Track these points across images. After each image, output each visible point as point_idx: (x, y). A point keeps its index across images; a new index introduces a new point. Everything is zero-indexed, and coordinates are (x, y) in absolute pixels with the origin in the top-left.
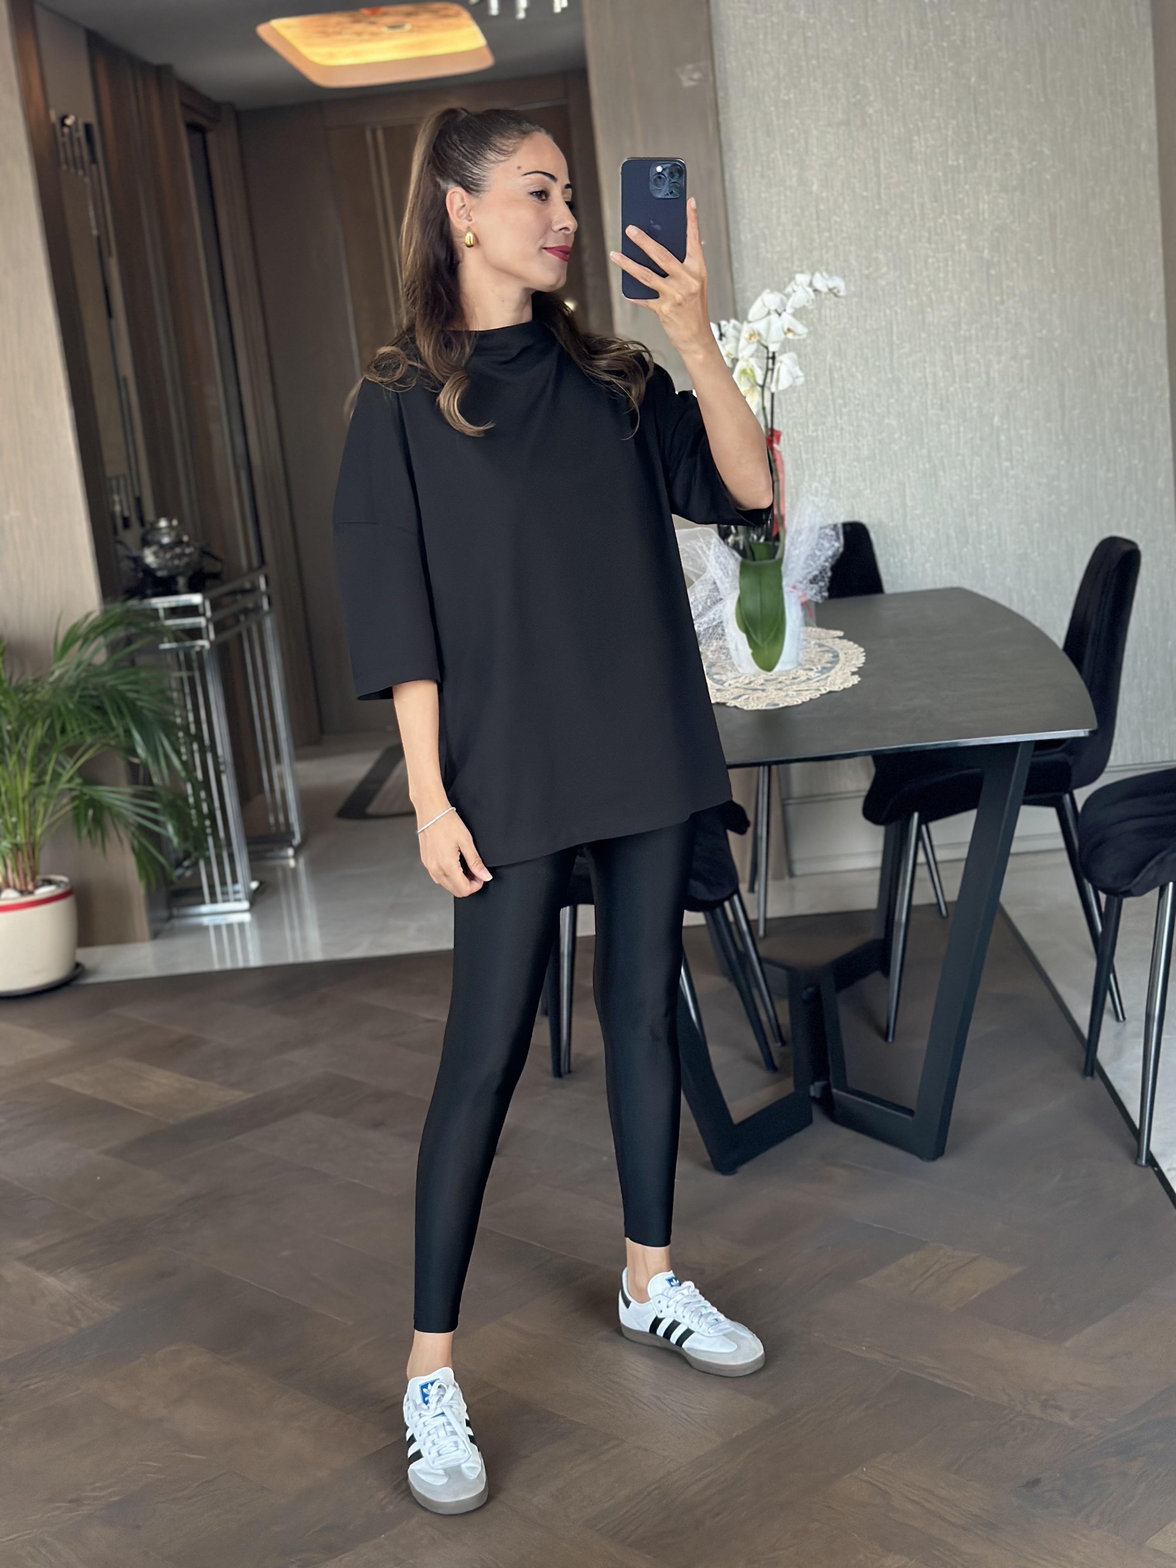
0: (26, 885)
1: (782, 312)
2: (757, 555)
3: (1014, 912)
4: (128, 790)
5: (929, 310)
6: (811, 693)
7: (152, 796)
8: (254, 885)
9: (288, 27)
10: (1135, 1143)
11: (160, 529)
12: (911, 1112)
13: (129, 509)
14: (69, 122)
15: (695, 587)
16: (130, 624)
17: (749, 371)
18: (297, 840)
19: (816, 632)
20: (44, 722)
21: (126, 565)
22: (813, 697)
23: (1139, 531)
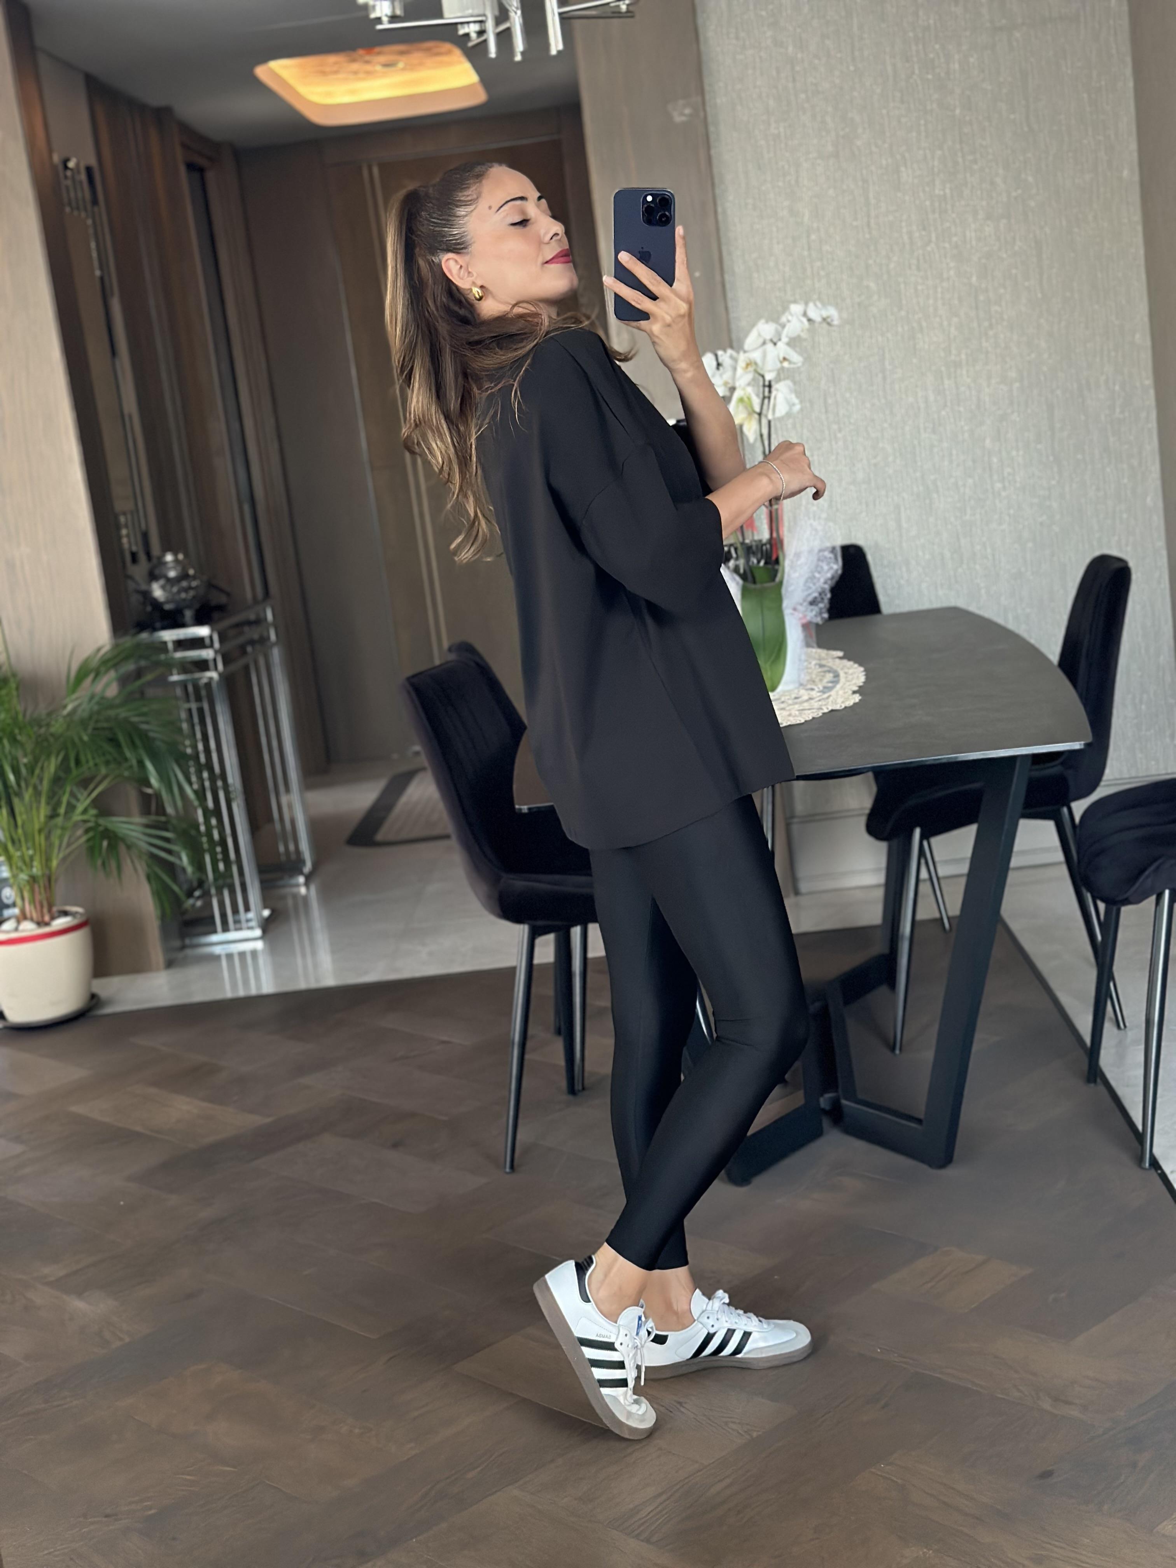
0: (43, 916)
1: (777, 342)
2: (758, 579)
3: (1015, 926)
4: (138, 819)
5: (920, 336)
6: (813, 712)
7: (164, 827)
8: (266, 913)
9: (286, 67)
10: (1140, 1147)
11: (166, 563)
12: (919, 1121)
13: (137, 544)
14: (71, 164)
16: (141, 657)
17: (746, 399)
18: (308, 867)
19: (816, 652)
20: (57, 756)
21: (135, 599)
22: (815, 715)
23: (1129, 549)
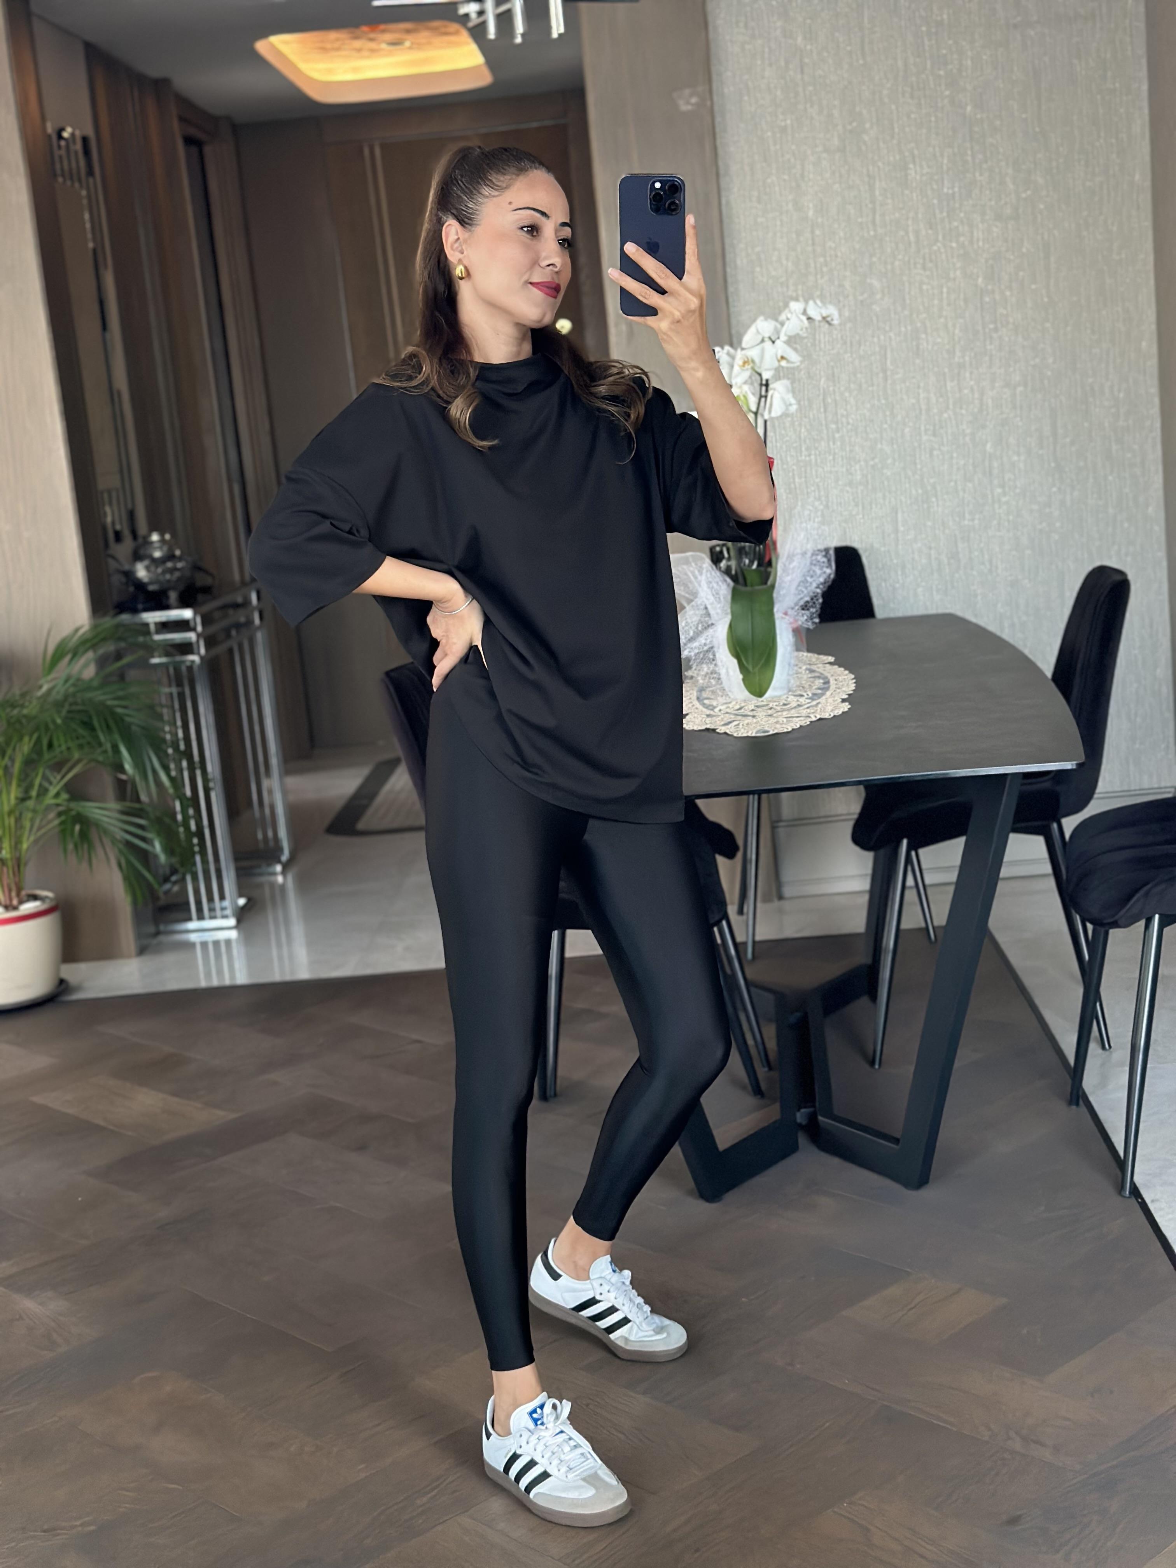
0: (11, 899)
1: (776, 340)
2: (748, 582)
3: (1002, 939)
4: (114, 805)
5: (923, 336)
6: (801, 720)
7: (139, 813)
8: (242, 902)
9: (286, 43)
10: (1119, 1173)
11: (152, 543)
12: (897, 1141)
13: (121, 524)
14: (65, 135)
15: (686, 612)
16: (120, 639)
18: (285, 857)
19: (807, 656)
20: (31, 737)
21: (117, 580)
22: (803, 724)
23: (1129, 559)
